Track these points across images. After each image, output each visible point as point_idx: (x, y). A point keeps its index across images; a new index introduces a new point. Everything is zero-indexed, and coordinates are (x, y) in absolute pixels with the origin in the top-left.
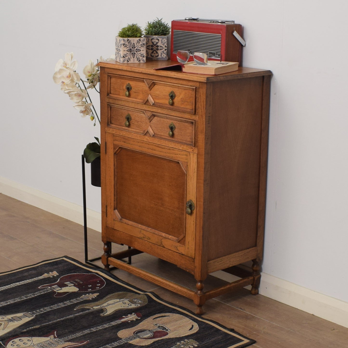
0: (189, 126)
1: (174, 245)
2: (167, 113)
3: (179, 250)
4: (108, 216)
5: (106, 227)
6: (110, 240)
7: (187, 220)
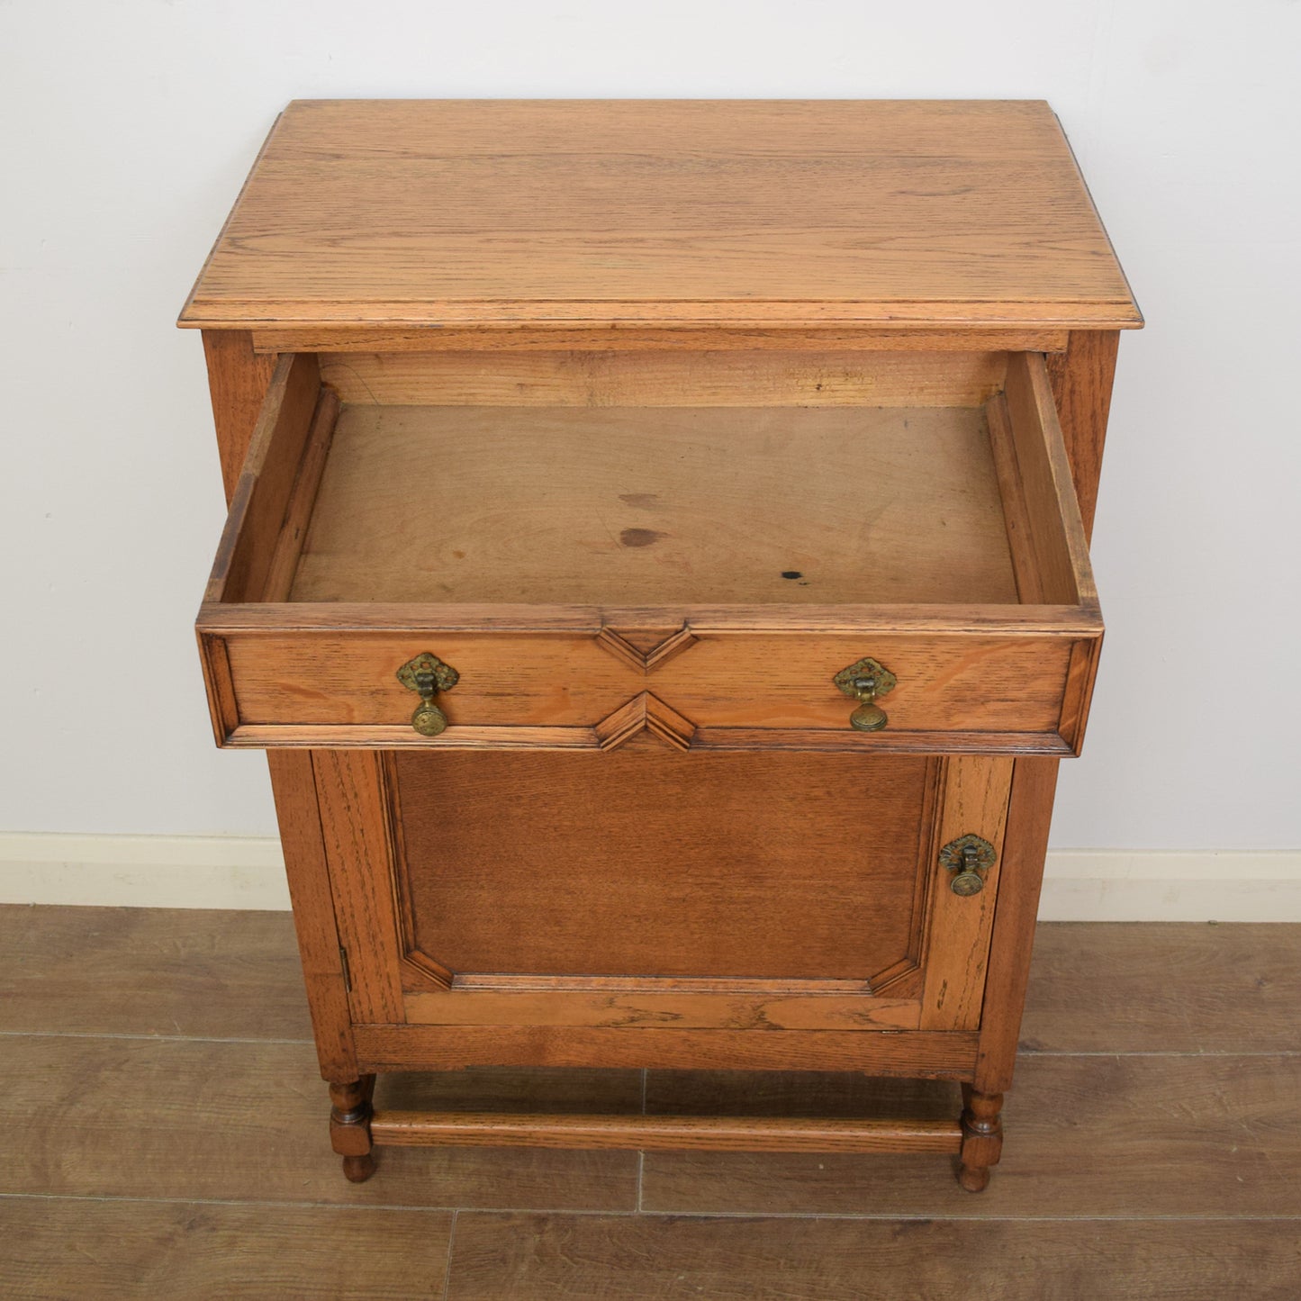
1: (842, 1011)
3: (875, 1020)
4: (359, 984)
5: (350, 1028)
6: (389, 1067)
7: (938, 912)
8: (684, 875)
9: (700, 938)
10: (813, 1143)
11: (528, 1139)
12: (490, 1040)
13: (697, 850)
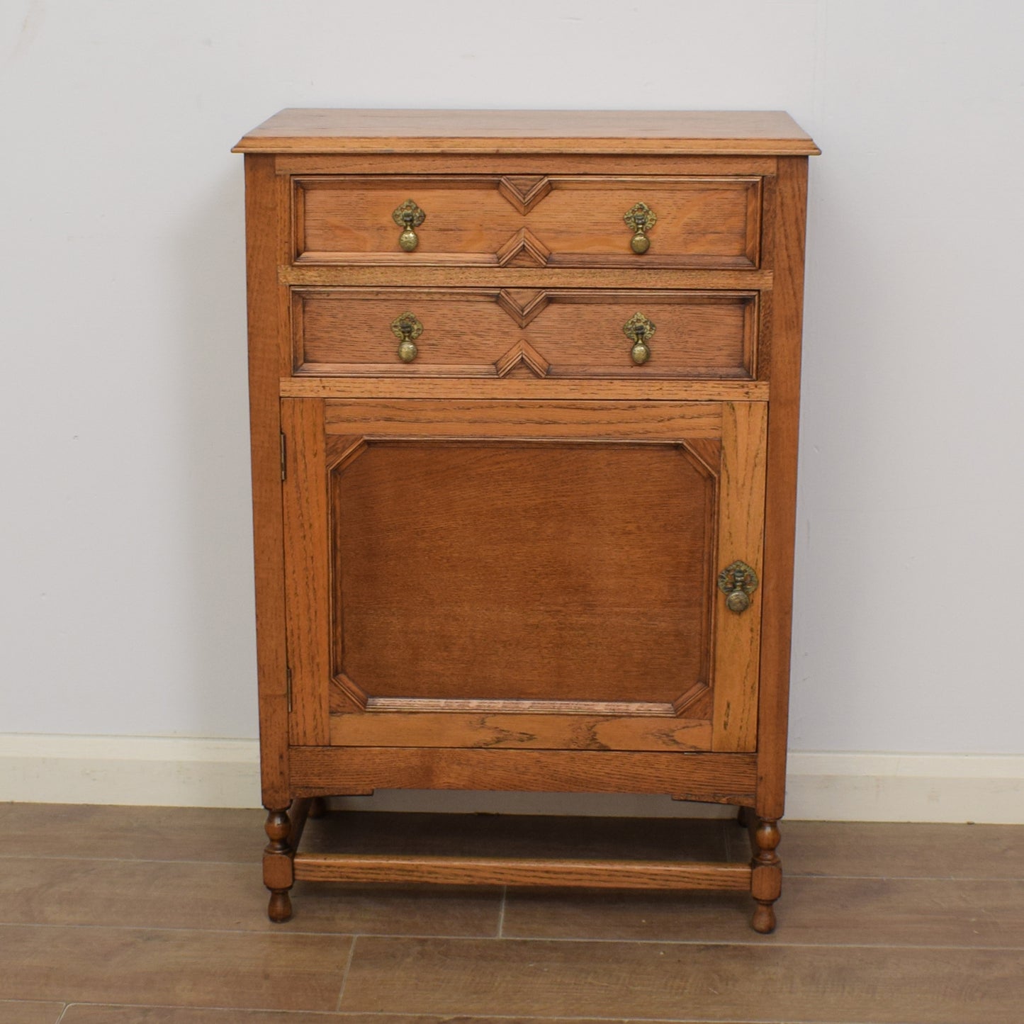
0: (722, 312)
1: (653, 731)
2: (620, 282)
3: (679, 741)
4: (298, 706)
5: (287, 750)
6: (314, 790)
7: (720, 633)
8: (537, 603)
9: (549, 663)
10: (635, 877)
11: (415, 873)
12: (392, 762)
13: (547, 580)
